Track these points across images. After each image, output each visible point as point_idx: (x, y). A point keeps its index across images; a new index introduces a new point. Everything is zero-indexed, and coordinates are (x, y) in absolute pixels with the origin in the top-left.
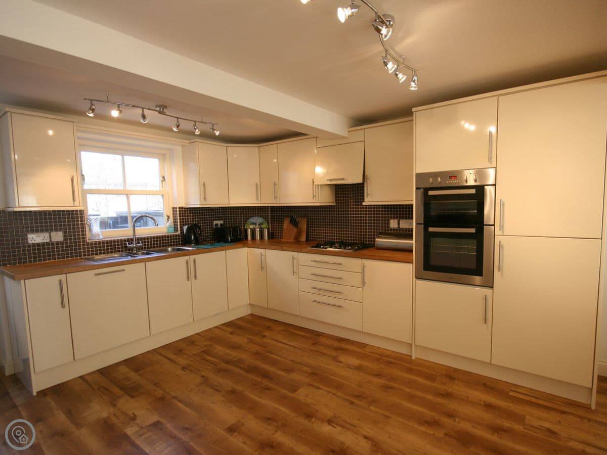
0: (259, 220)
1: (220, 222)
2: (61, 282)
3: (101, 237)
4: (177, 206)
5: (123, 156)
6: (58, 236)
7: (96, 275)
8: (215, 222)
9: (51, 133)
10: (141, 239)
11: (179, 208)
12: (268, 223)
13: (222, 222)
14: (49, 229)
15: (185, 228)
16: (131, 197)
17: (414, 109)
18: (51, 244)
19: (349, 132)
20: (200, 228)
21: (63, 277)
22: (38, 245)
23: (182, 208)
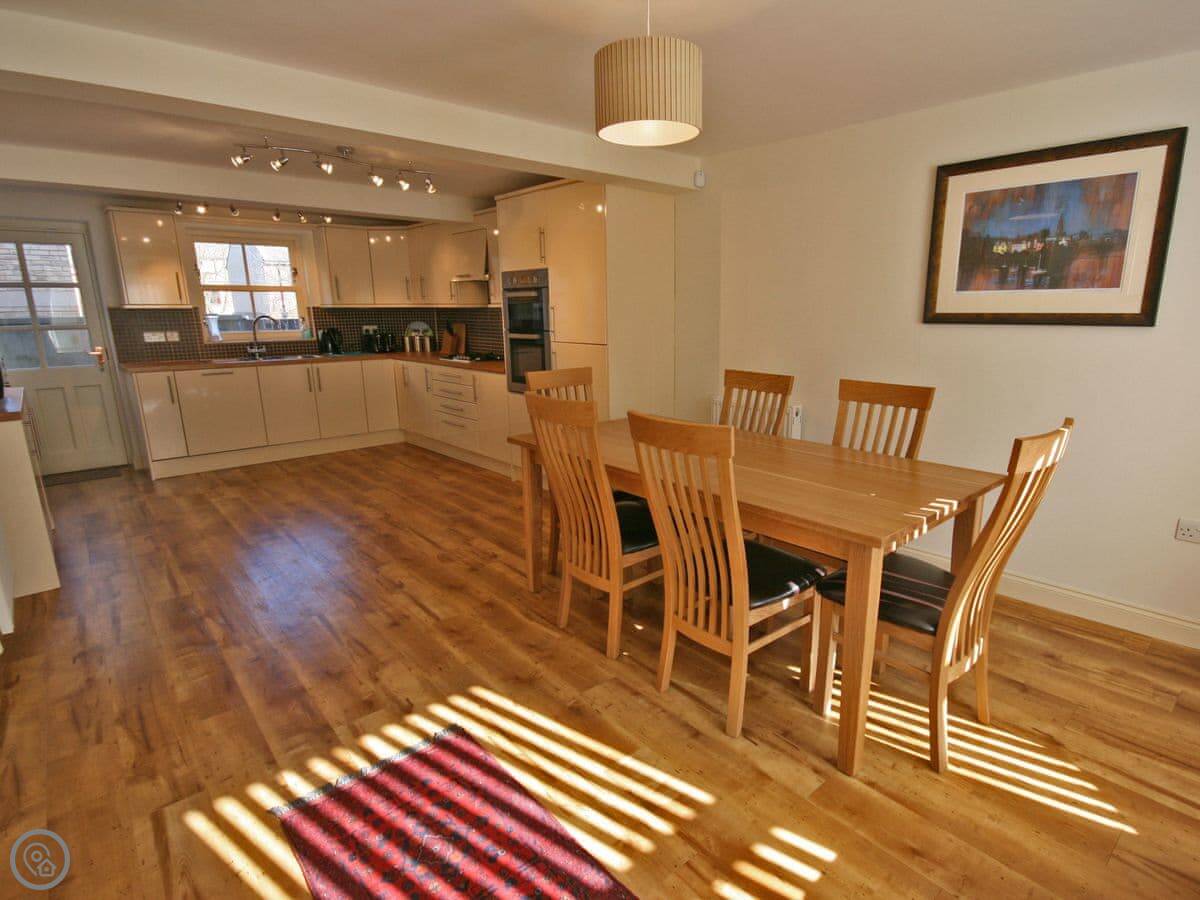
0: (422, 326)
1: (371, 328)
2: (169, 377)
3: (221, 339)
4: (311, 306)
5: (243, 245)
6: (174, 337)
7: (204, 375)
8: (365, 327)
9: (160, 223)
10: (263, 343)
11: (314, 308)
12: (434, 330)
13: (375, 327)
14: (164, 329)
15: (320, 332)
16: (255, 294)
17: (496, 198)
18: (167, 344)
19: (475, 215)
20: (340, 334)
21: (170, 374)
22: (155, 344)
23: (318, 308)
